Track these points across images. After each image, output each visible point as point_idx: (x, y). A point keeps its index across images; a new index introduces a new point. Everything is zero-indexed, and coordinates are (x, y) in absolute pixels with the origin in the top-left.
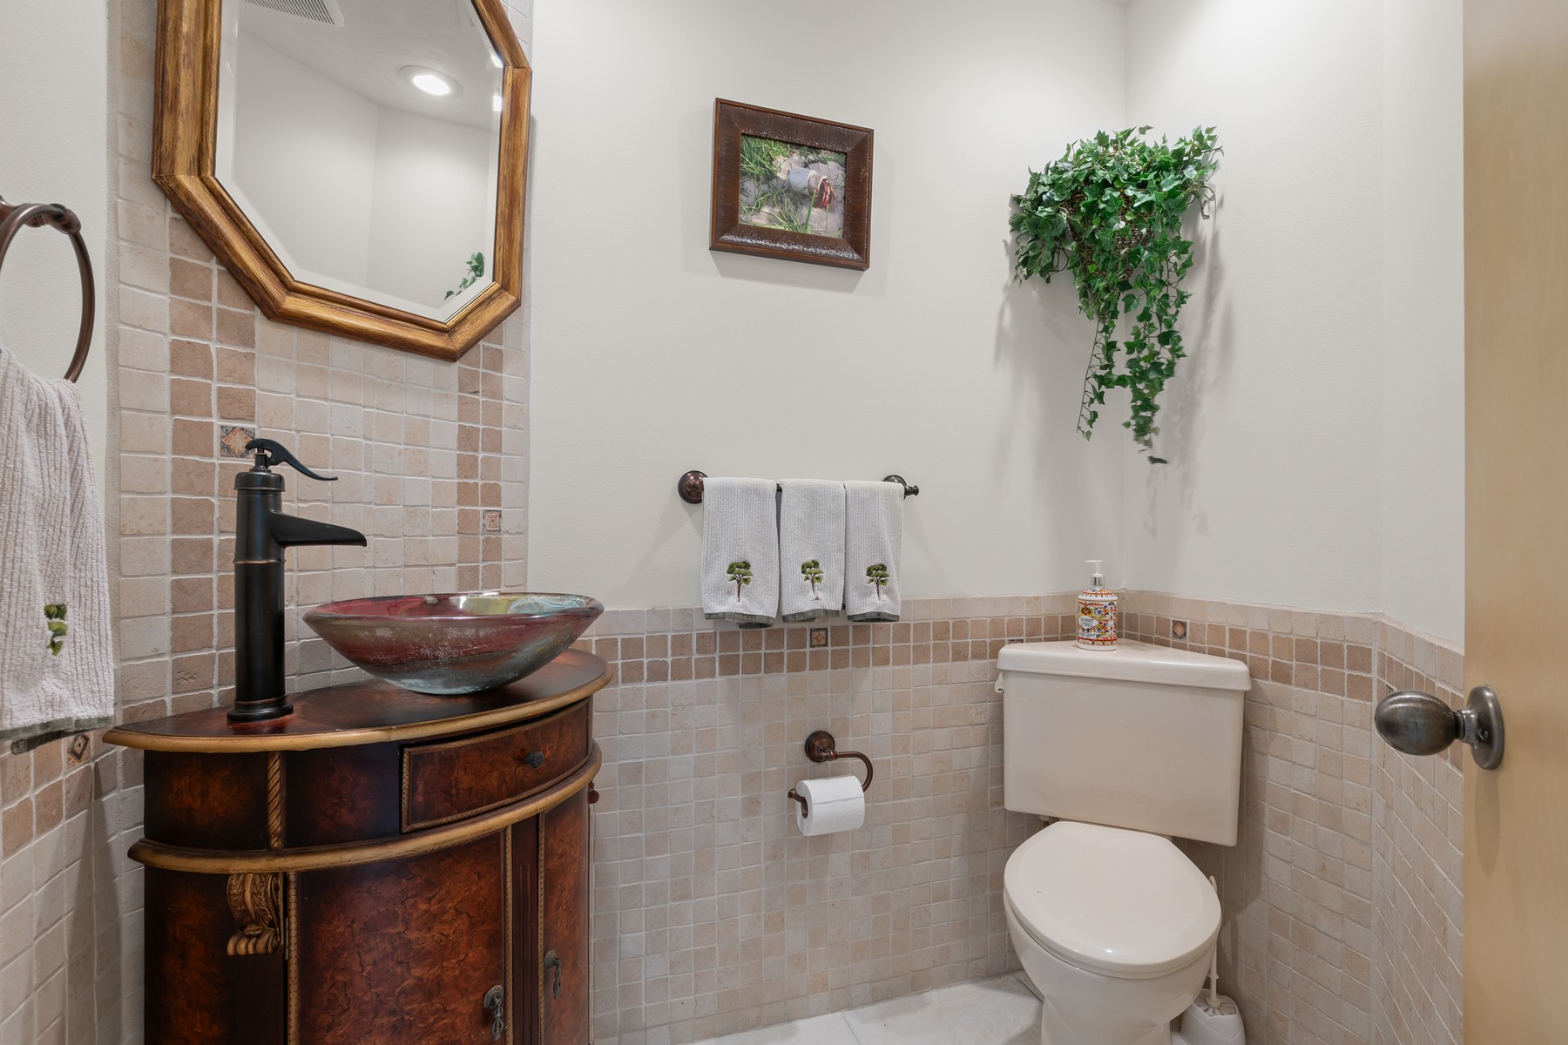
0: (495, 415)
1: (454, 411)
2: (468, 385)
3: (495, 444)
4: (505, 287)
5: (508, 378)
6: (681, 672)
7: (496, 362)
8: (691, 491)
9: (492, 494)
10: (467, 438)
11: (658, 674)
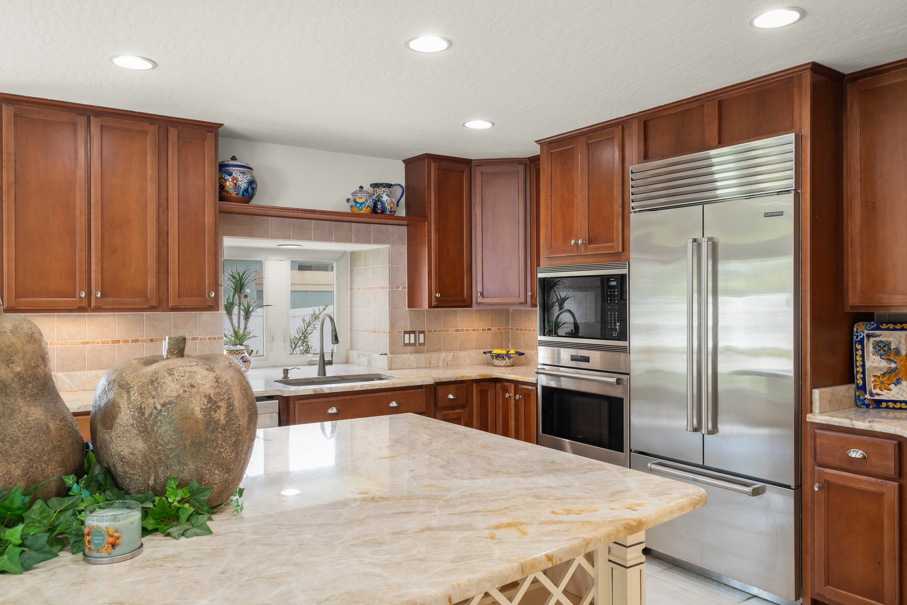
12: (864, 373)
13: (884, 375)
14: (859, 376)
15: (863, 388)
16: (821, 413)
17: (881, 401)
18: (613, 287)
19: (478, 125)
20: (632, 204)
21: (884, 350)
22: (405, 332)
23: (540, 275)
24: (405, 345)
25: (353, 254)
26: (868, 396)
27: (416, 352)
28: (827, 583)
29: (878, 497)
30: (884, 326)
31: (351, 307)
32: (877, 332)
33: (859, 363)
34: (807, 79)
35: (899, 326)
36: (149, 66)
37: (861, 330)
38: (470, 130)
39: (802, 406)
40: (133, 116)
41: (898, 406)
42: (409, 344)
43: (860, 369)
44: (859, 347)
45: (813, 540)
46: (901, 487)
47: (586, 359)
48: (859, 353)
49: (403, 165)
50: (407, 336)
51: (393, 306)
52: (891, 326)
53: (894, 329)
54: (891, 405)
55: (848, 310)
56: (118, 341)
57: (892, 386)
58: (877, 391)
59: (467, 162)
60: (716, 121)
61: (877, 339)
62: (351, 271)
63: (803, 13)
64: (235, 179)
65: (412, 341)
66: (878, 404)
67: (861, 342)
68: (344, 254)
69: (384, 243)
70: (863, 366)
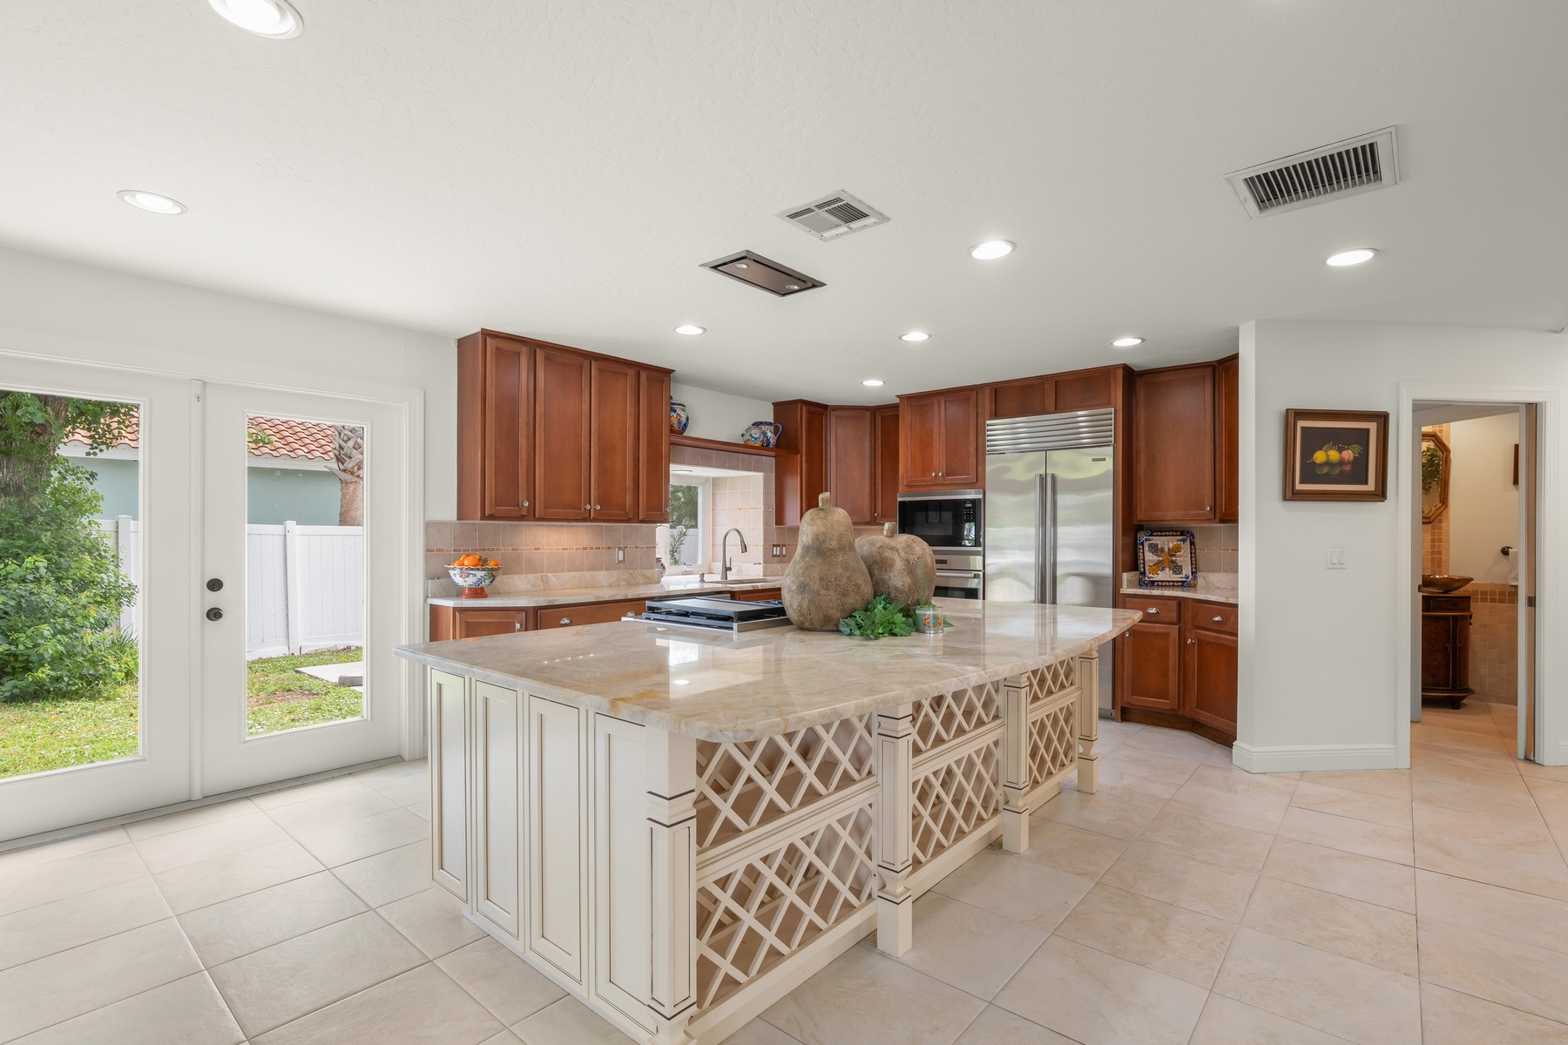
0: (1440, 534)
1: (1430, 534)
2: (1433, 528)
3: (1440, 540)
4: (1443, 504)
5: (1444, 525)
6: (1502, 601)
7: (1441, 521)
8: (1505, 552)
9: (1440, 553)
10: (1433, 540)
11: (1493, 600)
12: (1144, 563)
13: (1154, 565)
14: (1142, 566)
15: (1143, 574)
16: (1128, 587)
17: (1154, 581)
18: (969, 508)
19: (873, 383)
20: (988, 448)
21: (1155, 549)
22: (774, 546)
23: (899, 499)
24: (774, 556)
25: (715, 480)
26: (1146, 579)
27: (781, 562)
28: (1133, 694)
29: (1166, 635)
30: (1155, 534)
31: (714, 525)
32: (1151, 538)
33: (1141, 558)
34: (1120, 373)
35: (1163, 534)
36: (700, 331)
37: (1142, 537)
38: (866, 387)
39: (1117, 583)
40: (618, 361)
41: (1164, 584)
42: (776, 556)
43: (1142, 561)
44: (1141, 547)
45: (1123, 669)
46: (1179, 629)
47: (944, 562)
48: (1141, 551)
49: (772, 407)
50: (775, 548)
51: (766, 524)
52: (1159, 533)
53: (1161, 536)
54: (1160, 583)
55: (1136, 523)
56: (586, 548)
57: (1159, 572)
58: (1151, 575)
59: (825, 407)
60: (1054, 394)
61: (1150, 542)
62: (714, 494)
63: (1143, 340)
64: (678, 415)
65: (778, 553)
66: (1153, 582)
67: (1142, 544)
68: (708, 479)
69: (760, 471)
70: (1144, 559)
